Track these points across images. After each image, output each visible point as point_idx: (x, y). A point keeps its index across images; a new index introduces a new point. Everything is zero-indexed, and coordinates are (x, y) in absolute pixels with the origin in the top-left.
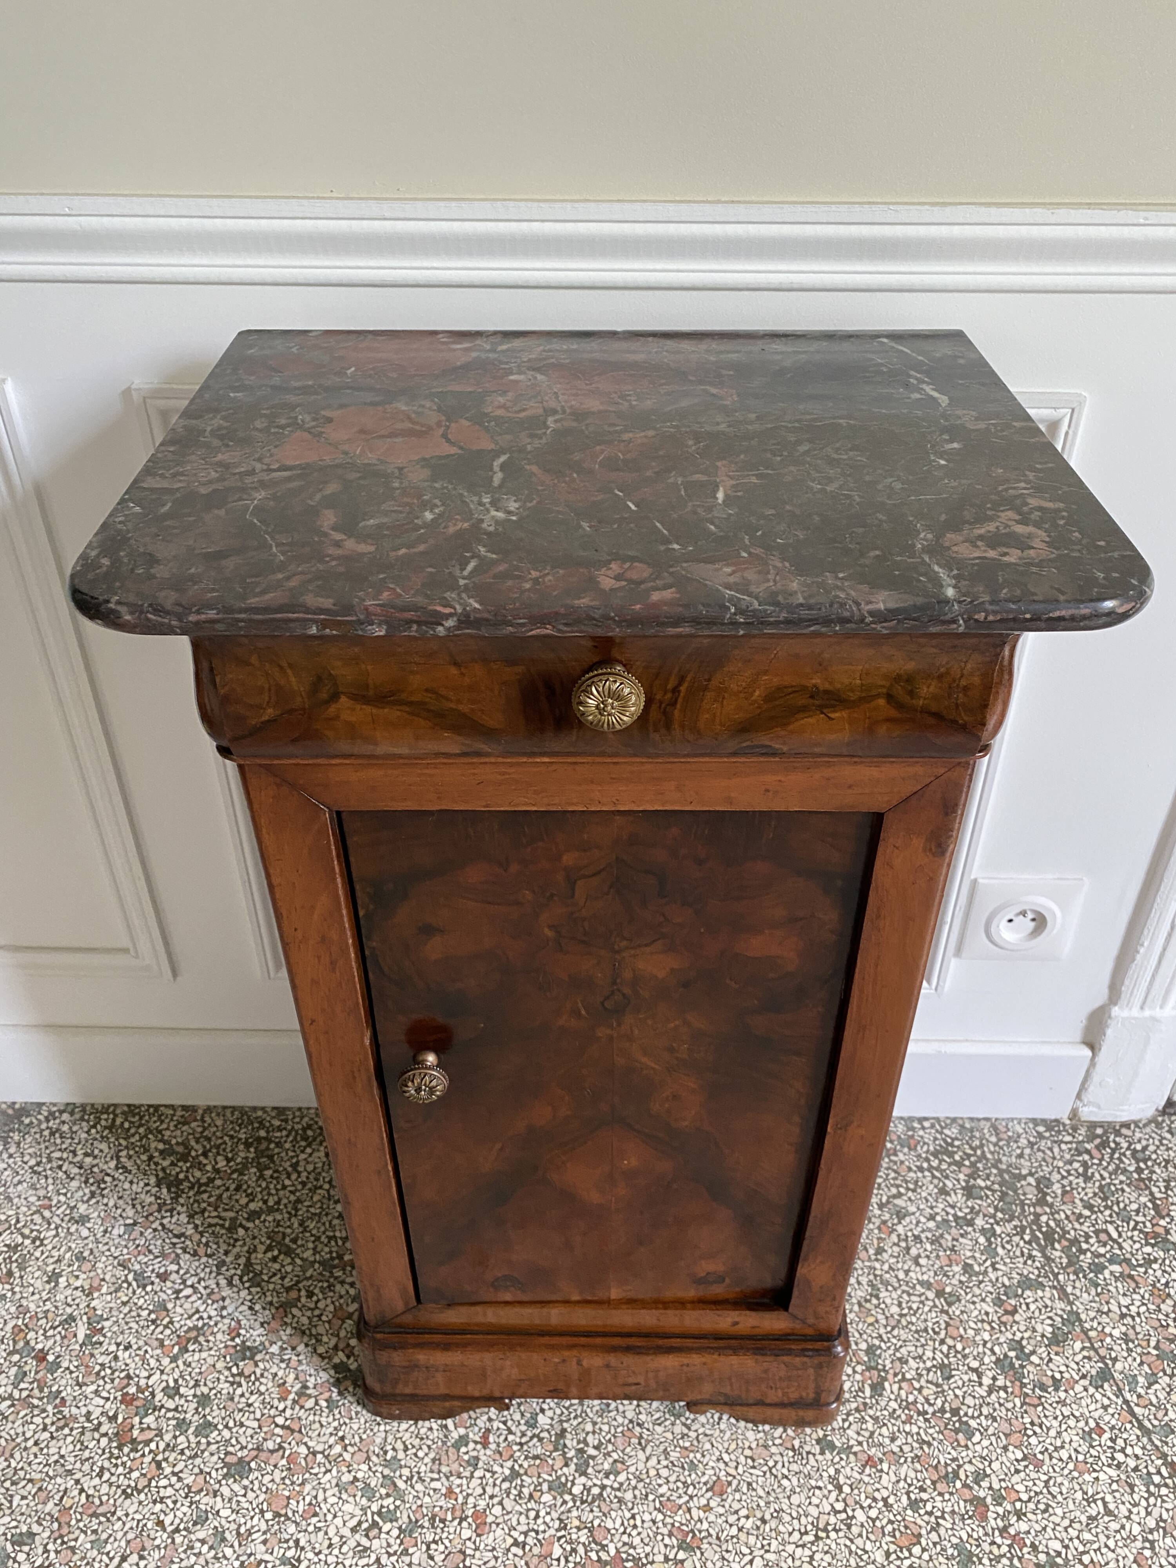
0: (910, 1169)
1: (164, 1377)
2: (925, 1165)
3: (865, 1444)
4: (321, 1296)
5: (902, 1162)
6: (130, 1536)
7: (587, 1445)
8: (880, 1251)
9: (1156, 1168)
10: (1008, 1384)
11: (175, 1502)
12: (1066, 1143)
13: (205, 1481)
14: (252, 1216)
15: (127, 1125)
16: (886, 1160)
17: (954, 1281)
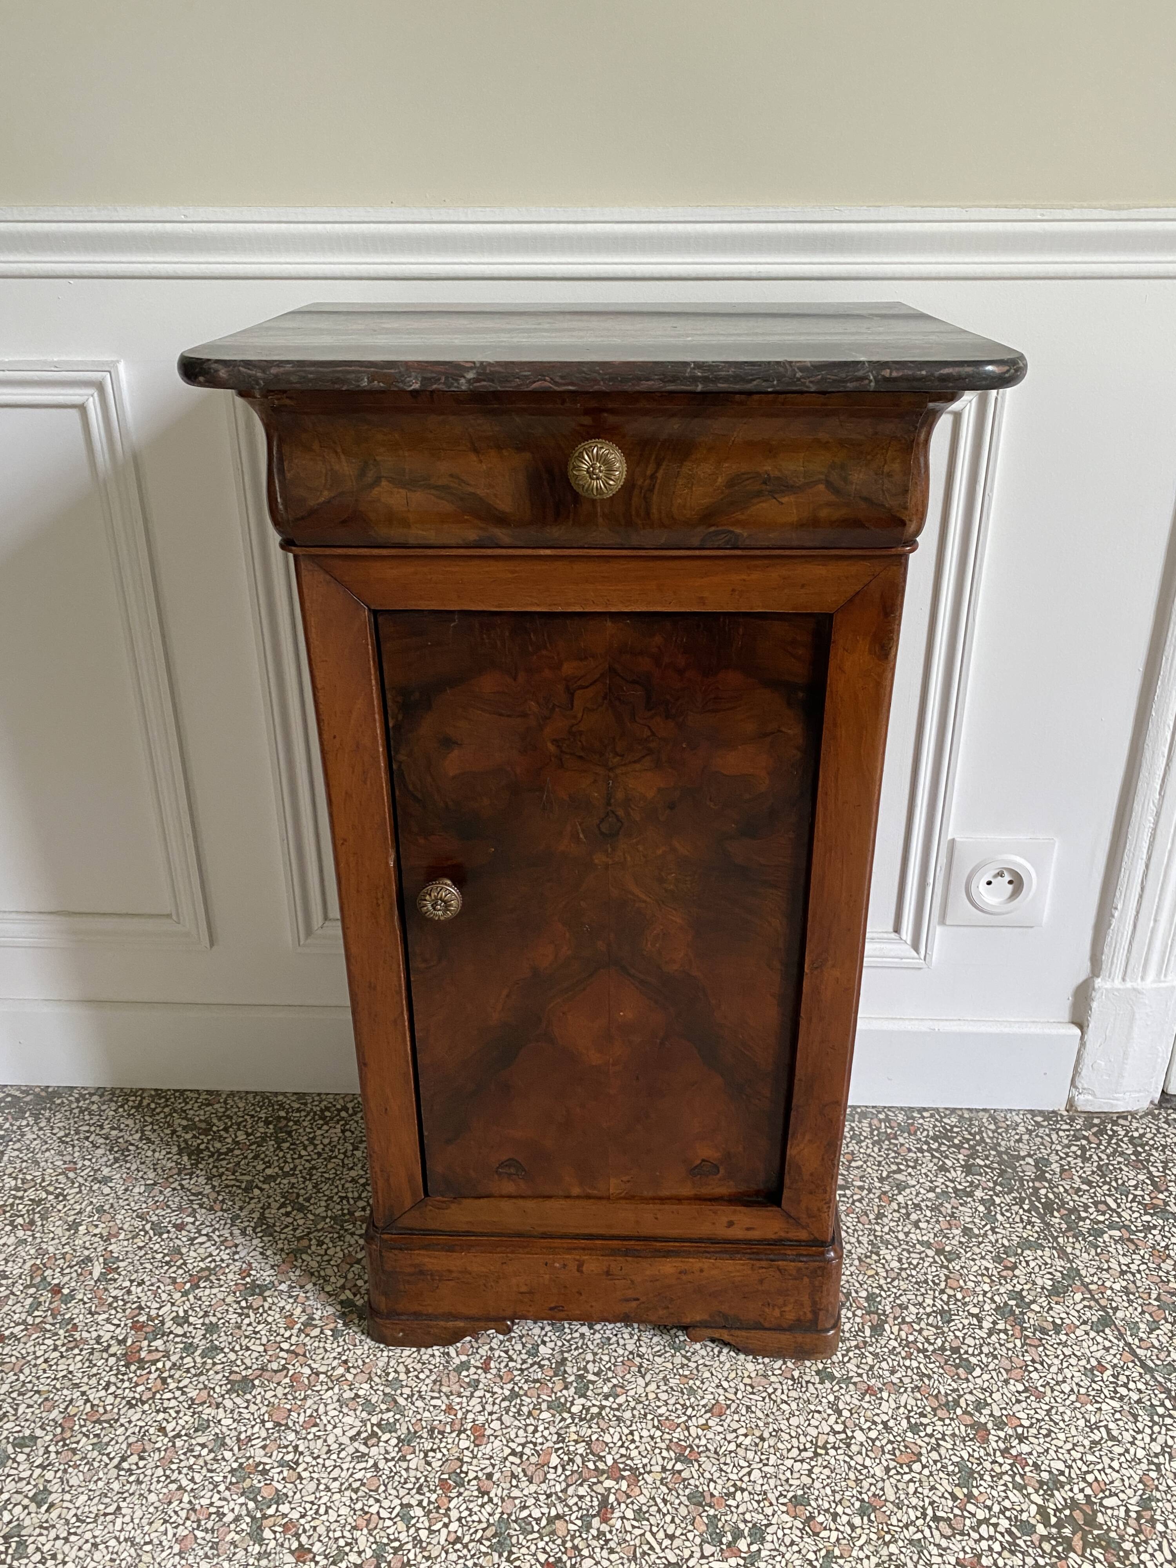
0: (909, 1150)
1: (175, 1308)
2: (925, 1147)
3: (865, 1376)
4: (331, 1245)
5: (902, 1145)
6: (132, 1440)
7: (588, 1372)
8: (880, 1216)
9: (1154, 1152)
10: (1009, 1327)
11: (178, 1412)
12: (1064, 1131)
13: (209, 1395)
14: (268, 1179)
15: (153, 1106)
16: (887, 1142)
17: (954, 1242)
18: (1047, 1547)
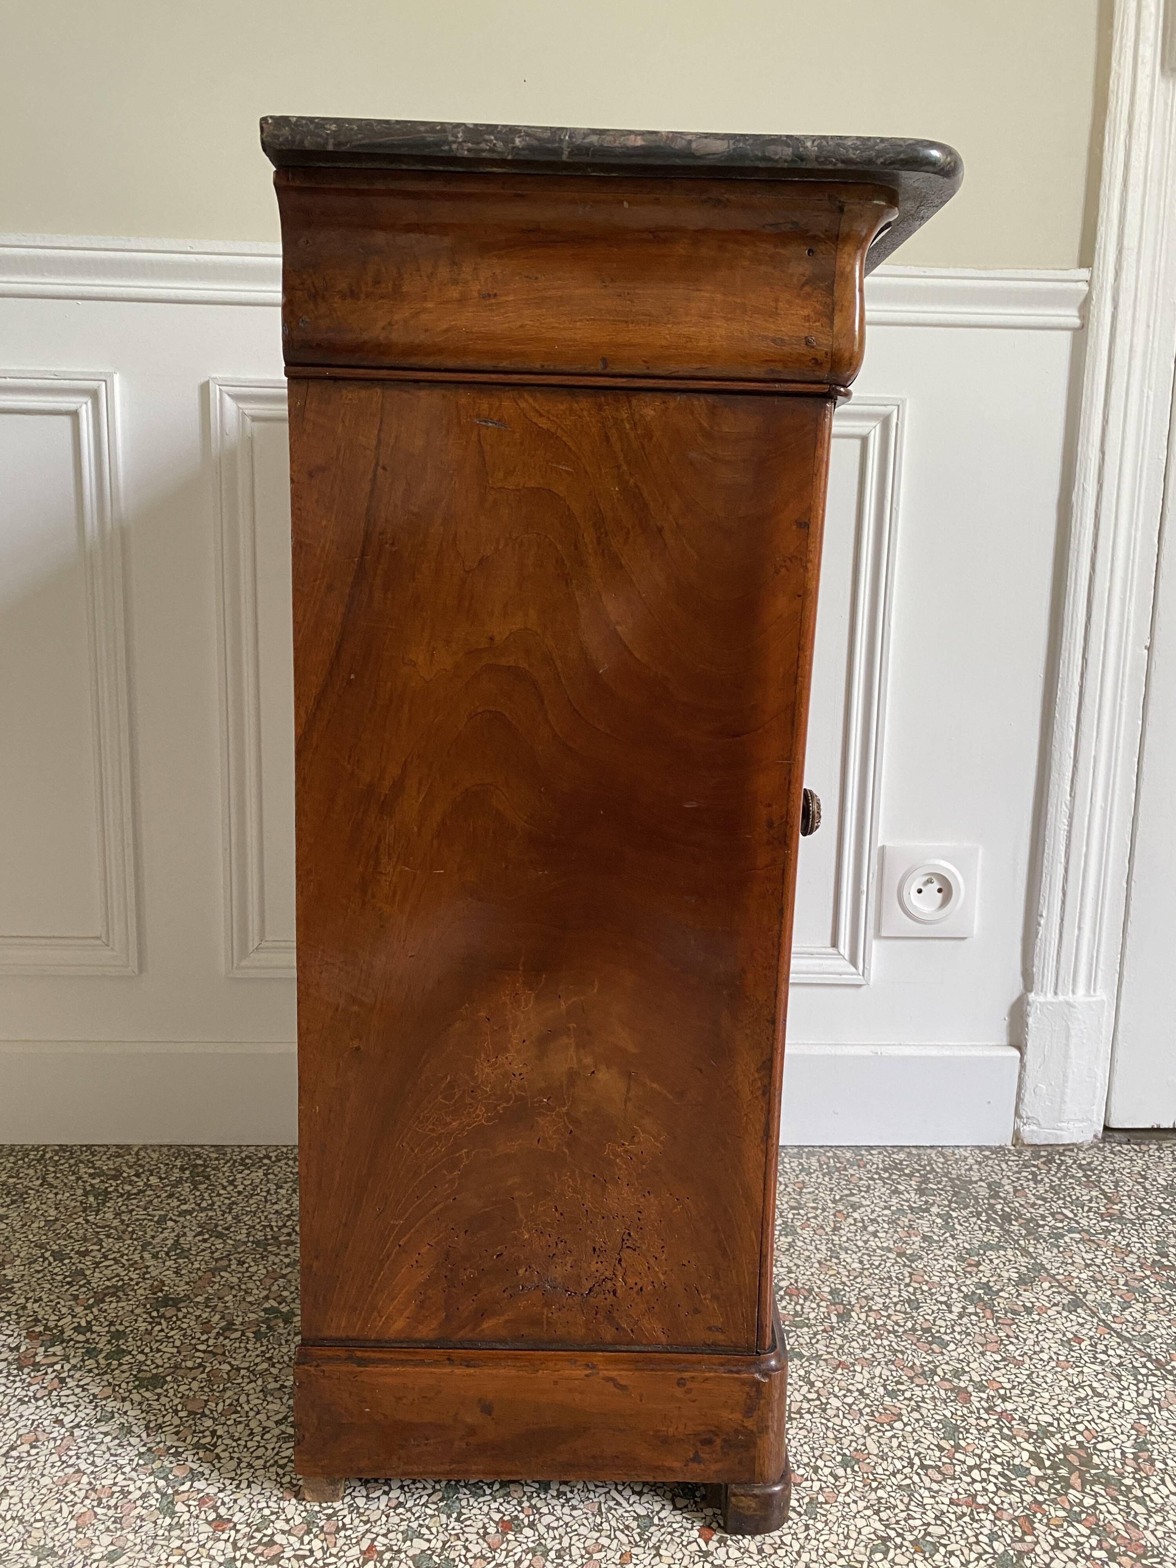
0: (861, 1179)
1: (76, 1320)
2: (876, 1176)
3: (835, 1354)
4: (252, 1264)
5: (852, 1175)
9: (1103, 1175)
12: (1013, 1161)
14: (183, 1214)
15: (56, 1158)
16: (837, 1173)
17: (914, 1247)
18: (1043, 1485)
